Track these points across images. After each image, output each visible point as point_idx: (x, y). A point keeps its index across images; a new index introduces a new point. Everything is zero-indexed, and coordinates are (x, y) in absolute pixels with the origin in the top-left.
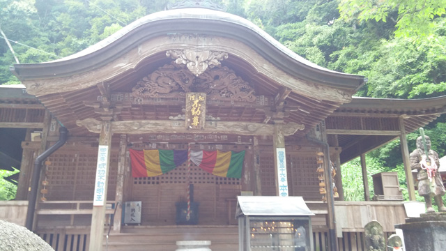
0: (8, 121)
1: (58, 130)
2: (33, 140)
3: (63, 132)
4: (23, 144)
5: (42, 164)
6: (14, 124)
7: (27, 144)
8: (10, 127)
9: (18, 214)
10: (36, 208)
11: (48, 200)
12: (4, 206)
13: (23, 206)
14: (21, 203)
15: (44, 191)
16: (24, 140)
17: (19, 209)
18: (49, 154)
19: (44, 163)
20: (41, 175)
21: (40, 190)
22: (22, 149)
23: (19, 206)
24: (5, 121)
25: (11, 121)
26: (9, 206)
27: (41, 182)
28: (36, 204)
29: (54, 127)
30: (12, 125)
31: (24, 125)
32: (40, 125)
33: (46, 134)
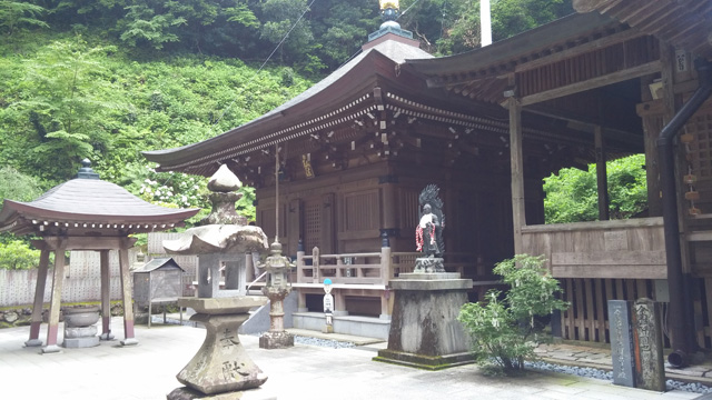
0: (596, 76)
1: (693, 67)
2: (655, 97)
3: (704, 68)
4: (639, 108)
5: (675, 141)
6: (606, 77)
7: (647, 107)
8: (601, 85)
9: (651, 241)
10: (681, 230)
11: (703, 212)
12: (623, 228)
13: (656, 226)
14: (651, 221)
15: (691, 195)
16: (640, 102)
17: (650, 234)
18: (685, 120)
19: (679, 138)
20: (677, 165)
21: (683, 194)
22: (641, 119)
23: (650, 227)
24: (591, 77)
25: (602, 74)
26: (631, 228)
27: (682, 178)
28: (681, 223)
29: (685, 63)
30: (603, 80)
31: (625, 74)
32: (654, 66)
33: (670, 81)
